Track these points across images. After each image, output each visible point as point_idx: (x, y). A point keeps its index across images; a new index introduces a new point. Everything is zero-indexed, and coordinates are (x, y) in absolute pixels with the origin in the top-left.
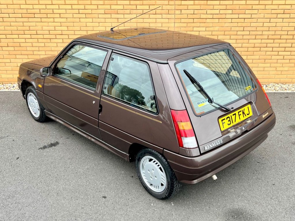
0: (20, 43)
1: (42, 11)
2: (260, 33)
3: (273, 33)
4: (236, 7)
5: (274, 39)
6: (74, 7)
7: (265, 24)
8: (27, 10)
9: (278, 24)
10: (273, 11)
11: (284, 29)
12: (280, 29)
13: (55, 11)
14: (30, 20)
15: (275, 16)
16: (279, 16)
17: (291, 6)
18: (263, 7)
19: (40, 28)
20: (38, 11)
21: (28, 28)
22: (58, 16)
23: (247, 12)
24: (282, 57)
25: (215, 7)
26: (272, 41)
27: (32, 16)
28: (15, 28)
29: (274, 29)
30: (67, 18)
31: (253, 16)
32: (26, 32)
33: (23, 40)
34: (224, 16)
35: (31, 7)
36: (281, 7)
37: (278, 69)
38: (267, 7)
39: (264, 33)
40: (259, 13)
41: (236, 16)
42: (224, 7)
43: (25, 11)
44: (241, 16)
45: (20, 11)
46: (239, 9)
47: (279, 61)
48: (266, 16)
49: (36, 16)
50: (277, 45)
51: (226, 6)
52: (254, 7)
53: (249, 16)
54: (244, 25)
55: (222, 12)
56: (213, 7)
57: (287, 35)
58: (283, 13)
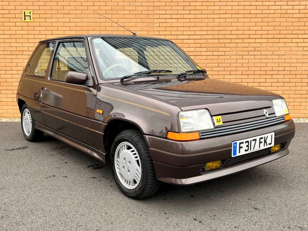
0: (7, 79)
1: (30, 49)
2: (234, 69)
3: (247, 69)
4: (209, 45)
5: (248, 75)
7: (239, 61)
8: (16, 48)
9: (250, 61)
10: (245, 49)
11: (256, 65)
12: (252, 65)
14: (19, 57)
15: (247, 53)
16: (251, 53)
17: (261, 44)
18: (235, 45)
20: (26, 49)
21: (15, 64)
23: (220, 49)
25: (191, 45)
26: (246, 77)
27: (21, 53)
28: (4, 64)
29: (247, 65)
31: (227, 53)
32: (14, 68)
33: (10, 76)
34: (199, 53)
35: (20, 45)
36: (251, 45)
38: (239, 45)
39: (238, 69)
40: (231, 50)
41: (211, 53)
42: (199, 45)
43: (14, 49)
44: (215, 53)
45: (10, 49)
46: (212, 47)
48: (239, 53)
49: (24, 53)
50: (252, 80)
51: (201, 45)
52: (227, 45)
53: (223, 53)
54: (219, 61)
55: (197, 49)
56: (189, 45)
57: (260, 71)
58: (254, 50)
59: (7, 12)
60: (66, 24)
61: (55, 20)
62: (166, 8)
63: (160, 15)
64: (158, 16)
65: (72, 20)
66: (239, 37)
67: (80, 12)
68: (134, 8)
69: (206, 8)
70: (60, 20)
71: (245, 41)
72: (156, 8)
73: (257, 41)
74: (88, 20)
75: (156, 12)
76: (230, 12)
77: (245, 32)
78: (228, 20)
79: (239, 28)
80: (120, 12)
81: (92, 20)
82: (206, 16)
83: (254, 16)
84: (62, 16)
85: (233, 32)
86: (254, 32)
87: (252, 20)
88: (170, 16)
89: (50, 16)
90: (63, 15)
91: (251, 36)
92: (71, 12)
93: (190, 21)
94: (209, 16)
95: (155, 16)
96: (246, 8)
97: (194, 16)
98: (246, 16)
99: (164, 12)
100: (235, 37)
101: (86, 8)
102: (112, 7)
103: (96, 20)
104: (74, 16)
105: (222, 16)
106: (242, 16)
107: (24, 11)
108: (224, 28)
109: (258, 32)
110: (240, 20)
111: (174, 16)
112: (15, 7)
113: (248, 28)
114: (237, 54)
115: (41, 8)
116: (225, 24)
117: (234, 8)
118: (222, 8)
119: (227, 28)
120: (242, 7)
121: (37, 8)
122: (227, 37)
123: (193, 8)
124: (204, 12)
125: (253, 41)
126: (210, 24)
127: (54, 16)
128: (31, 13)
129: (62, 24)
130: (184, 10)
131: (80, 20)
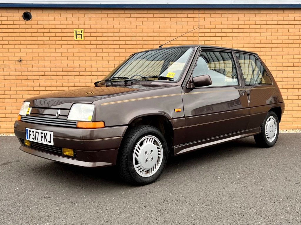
1: (81, 66)
3: (286, 83)
5: (288, 89)
6: (110, 62)
9: (289, 76)
10: (284, 65)
11: (295, 79)
12: (291, 79)
13: (93, 66)
14: (70, 74)
15: (286, 68)
17: (299, 60)
18: (275, 61)
19: (78, 81)
20: (77, 66)
21: (66, 81)
22: (95, 70)
24: (296, 105)
26: (286, 90)
27: (72, 70)
28: (55, 81)
29: (286, 79)
30: (103, 72)
32: (65, 85)
35: (72, 62)
36: (290, 61)
37: (295, 116)
38: (279, 61)
43: (66, 66)
45: (62, 66)
47: (295, 109)
48: (279, 68)
49: (75, 70)
50: (291, 94)
57: (299, 85)
58: (293, 66)
59: (59, 31)
60: (116, 42)
61: (106, 39)
62: (211, 27)
63: (205, 33)
64: (203, 35)
65: (122, 39)
66: (279, 53)
67: (129, 31)
68: (180, 27)
69: (248, 26)
70: (110, 39)
71: (284, 57)
72: (201, 27)
73: (295, 57)
74: (137, 38)
75: (201, 31)
76: (270, 30)
77: (285, 49)
78: (268, 38)
79: (279, 45)
80: (167, 31)
81: (141, 38)
82: (247, 34)
83: (292, 34)
84: (111, 35)
85: (273, 49)
86: (292, 49)
87: (291, 38)
88: (214, 34)
89: (100, 34)
90: (113, 33)
91: (290, 53)
92: (121, 31)
93: (233, 39)
94: (251, 34)
95: (201, 35)
96: (285, 26)
97: (236, 34)
98: (284, 34)
99: (208, 31)
100: (275, 53)
101: (135, 27)
102: (159, 26)
103: (145, 38)
104: (123, 35)
105: (262, 34)
106: (281, 34)
107: (75, 30)
108: (264, 46)
109: (296, 49)
110: (280, 38)
111: (218, 34)
112: (67, 26)
113: (287, 45)
114: (277, 69)
115: (92, 27)
116: (266, 42)
117: (274, 26)
118: (262, 27)
119: (268, 45)
120: (281, 26)
121: (88, 27)
122: (268, 53)
123: (236, 27)
124: (246, 30)
125: (292, 57)
126: (251, 42)
127: (104, 35)
128: (83, 32)
129: (112, 42)
130: (227, 28)
131: (129, 39)
